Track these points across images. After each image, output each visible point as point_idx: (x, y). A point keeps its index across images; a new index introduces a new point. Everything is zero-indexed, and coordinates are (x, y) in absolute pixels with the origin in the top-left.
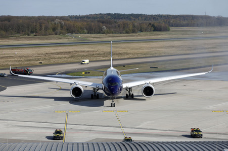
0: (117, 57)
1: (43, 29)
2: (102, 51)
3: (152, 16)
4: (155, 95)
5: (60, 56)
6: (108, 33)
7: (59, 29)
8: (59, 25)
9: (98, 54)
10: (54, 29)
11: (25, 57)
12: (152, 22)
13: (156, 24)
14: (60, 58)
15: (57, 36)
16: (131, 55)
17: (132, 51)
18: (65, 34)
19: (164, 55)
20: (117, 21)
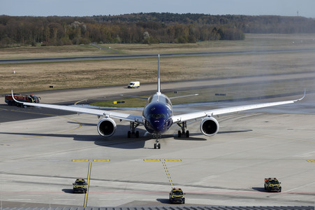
0: (166, 79)
1: (56, 36)
2: (144, 70)
3: (218, 16)
4: (219, 133)
5: (80, 76)
6: (152, 42)
7: (79, 36)
8: (80, 29)
9: (137, 74)
10: (72, 36)
11: (28, 77)
12: (219, 26)
13: (224, 30)
14: (81, 80)
15: (76, 46)
16: (186, 76)
17: (188, 70)
18: (88, 43)
19: (236, 75)
20: (166, 24)
